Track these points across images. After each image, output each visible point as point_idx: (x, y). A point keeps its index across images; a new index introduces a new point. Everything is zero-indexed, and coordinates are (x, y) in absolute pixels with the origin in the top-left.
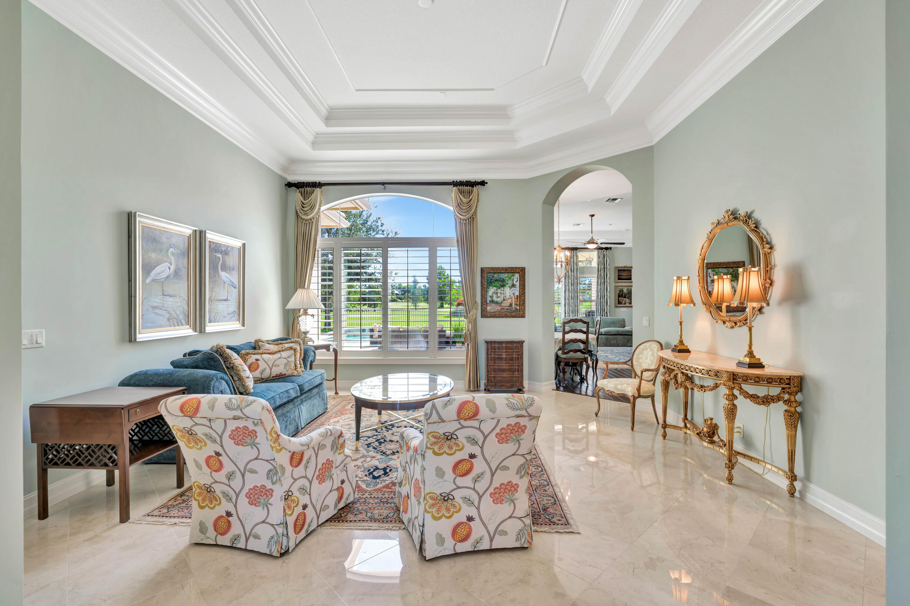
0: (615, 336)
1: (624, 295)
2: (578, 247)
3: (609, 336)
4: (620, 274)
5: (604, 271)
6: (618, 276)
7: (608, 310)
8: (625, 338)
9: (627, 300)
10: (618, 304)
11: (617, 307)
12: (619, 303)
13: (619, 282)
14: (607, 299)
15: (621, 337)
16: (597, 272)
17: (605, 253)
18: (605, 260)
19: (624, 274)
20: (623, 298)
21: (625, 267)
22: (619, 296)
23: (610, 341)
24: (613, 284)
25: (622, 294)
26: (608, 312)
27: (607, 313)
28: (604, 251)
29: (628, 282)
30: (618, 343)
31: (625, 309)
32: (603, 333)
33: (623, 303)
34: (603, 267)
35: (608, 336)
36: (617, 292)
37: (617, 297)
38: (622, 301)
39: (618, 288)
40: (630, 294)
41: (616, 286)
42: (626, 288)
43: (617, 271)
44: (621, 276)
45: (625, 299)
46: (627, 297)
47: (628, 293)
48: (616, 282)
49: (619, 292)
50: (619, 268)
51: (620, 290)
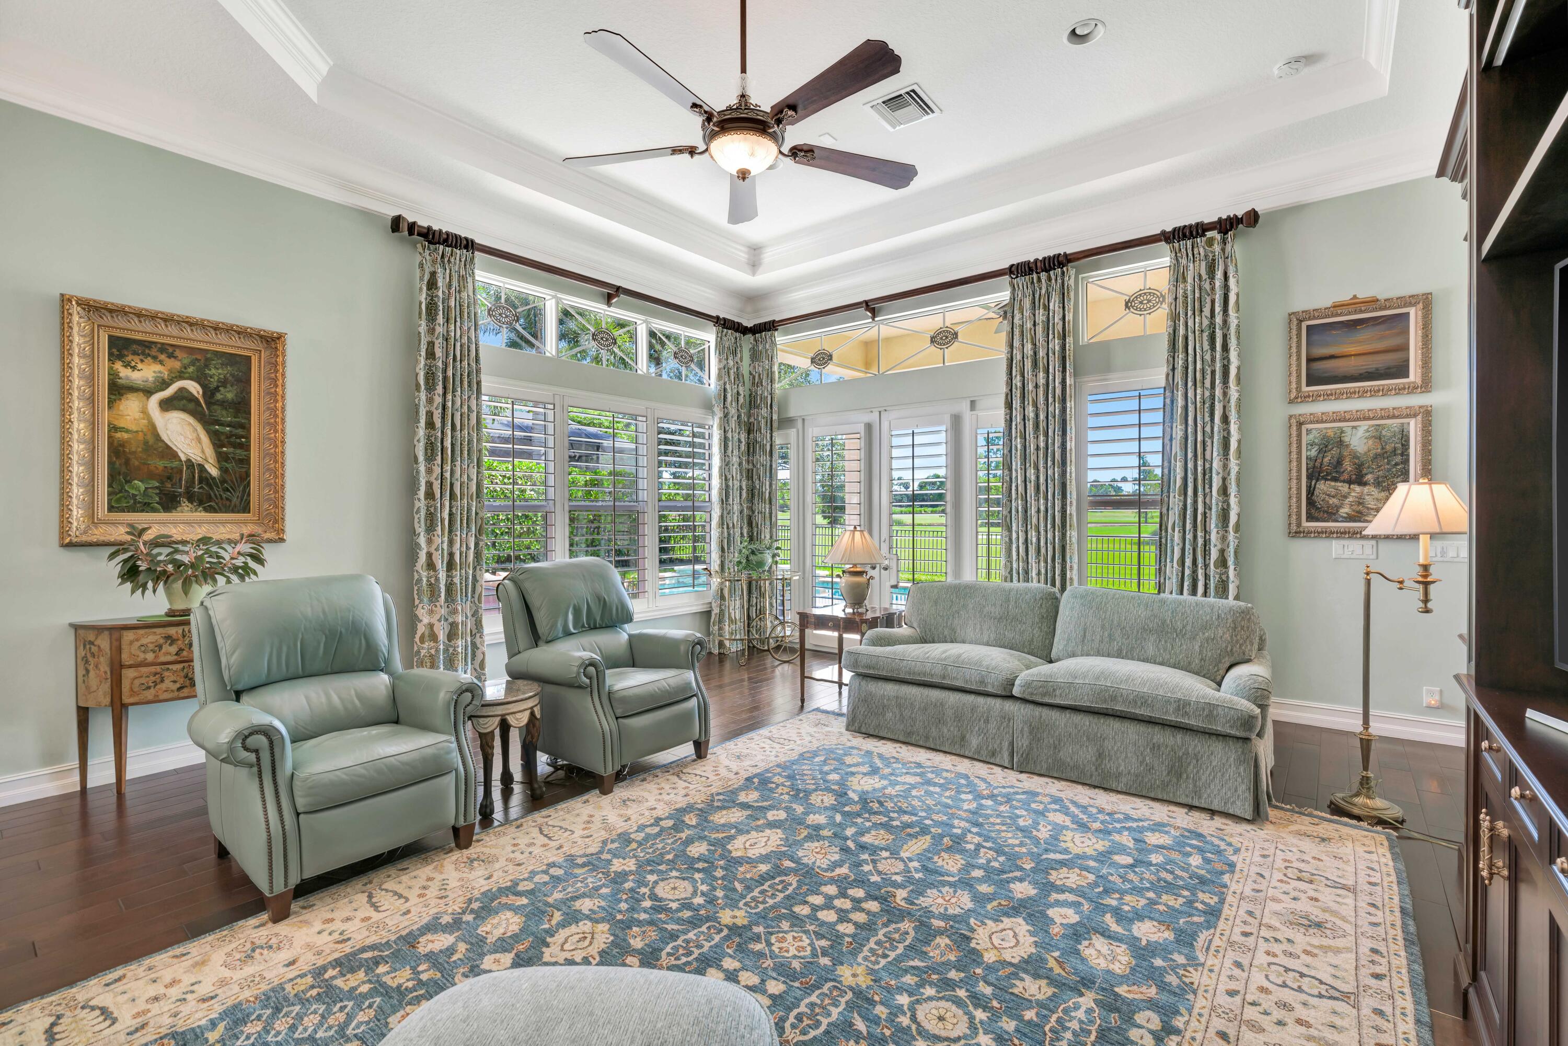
1: (1348, 466)
2: (1070, 250)
3: (1055, 714)
4: (1325, 350)
5: (1213, 348)
6: (1310, 360)
7: (1231, 549)
8: (1155, 748)
10: (1310, 518)
11: (1297, 533)
12: (1316, 510)
13: (1316, 398)
14: (1224, 492)
15: (1132, 731)
17: (1217, 247)
19: (1352, 349)
20: (1344, 488)
21: (1355, 304)
22: (1315, 474)
23: (1056, 748)
24: (1274, 413)
25: (1339, 463)
26: (1230, 563)
27: (1222, 563)
28: (1210, 242)
29: (1375, 393)
30: (1110, 765)
32: (1016, 691)
33: (1345, 511)
34: (1201, 322)
35: (1045, 712)
36: (1299, 453)
37: (1299, 479)
38: (1333, 501)
39: (1309, 431)
40: (1398, 459)
41: (1291, 416)
42: (1364, 425)
43: (1299, 335)
44: (1332, 357)
45: (1358, 489)
46: (1369, 477)
47: (1376, 456)
48: (1293, 396)
49: (1313, 453)
50: (1315, 318)
51: (1324, 437)
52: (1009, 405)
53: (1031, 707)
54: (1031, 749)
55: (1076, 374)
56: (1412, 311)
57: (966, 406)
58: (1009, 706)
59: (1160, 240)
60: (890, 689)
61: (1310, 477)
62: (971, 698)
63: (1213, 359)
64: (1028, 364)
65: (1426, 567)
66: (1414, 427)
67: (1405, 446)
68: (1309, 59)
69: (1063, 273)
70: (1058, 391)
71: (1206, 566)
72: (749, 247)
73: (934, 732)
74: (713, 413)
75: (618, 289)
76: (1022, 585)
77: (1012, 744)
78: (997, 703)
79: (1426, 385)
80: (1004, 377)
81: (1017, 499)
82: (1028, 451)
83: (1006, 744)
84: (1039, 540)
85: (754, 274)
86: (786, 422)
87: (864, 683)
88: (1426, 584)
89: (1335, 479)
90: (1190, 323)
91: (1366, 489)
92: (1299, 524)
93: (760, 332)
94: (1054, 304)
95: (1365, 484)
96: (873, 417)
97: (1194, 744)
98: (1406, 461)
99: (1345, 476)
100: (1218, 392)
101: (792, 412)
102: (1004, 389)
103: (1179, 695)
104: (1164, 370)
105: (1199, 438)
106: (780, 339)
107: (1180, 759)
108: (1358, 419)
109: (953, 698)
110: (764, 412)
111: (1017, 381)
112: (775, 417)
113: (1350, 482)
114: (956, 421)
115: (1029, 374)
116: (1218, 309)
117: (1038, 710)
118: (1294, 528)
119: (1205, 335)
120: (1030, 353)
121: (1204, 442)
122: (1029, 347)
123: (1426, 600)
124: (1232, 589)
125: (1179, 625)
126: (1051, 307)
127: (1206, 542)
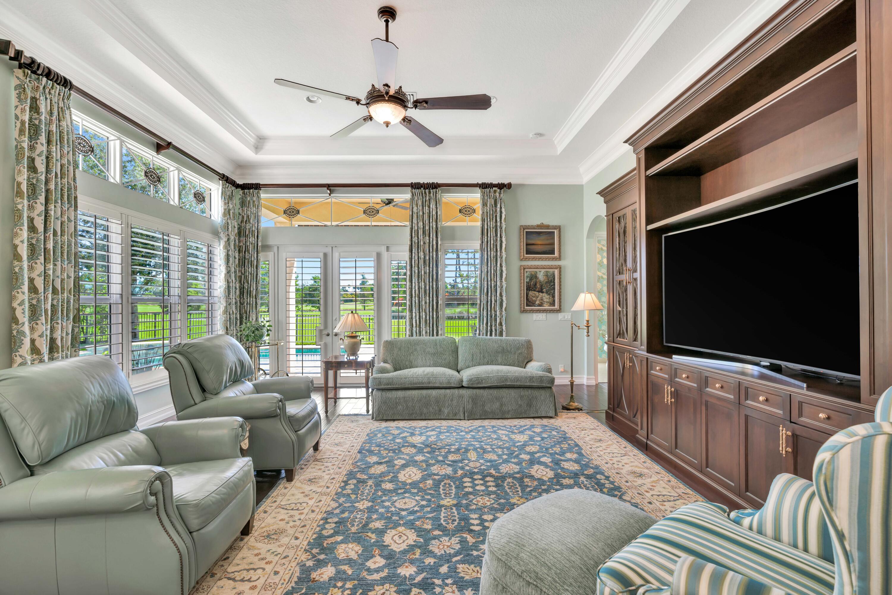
0: (495, 392)
1: (538, 286)
2: (440, 182)
3: (482, 391)
4: (530, 242)
5: (496, 235)
6: (527, 245)
7: (504, 318)
8: (522, 397)
9: (546, 297)
10: (527, 305)
11: (523, 311)
12: (530, 302)
13: (529, 259)
14: (501, 295)
15: (513, 393)
16: (480, 236)
17: (497, 194)
18: (498, 210)
19: (539, 242)
20: (537, 294)
21: (541, 226)
22: (529, 288)
23: (483, 406)
24: (516, 264)
25: (536, 284)
26: (503, 324)
27: (501, 324)
28: (495, 192)
29: (546, 259)
30: (505, 408)
31: (541, 316)
32: (464, 384)
33: (537, 302)
34: (492, 224)
35: (478, 391)
36: (524, 280)
37: (524, 290)
38: (534, 299)
39: (527, 272)
40: (552, 284)
41: (521, 266)
42: (543, 271)
43: (523, 234)
44: (533, 244)
45: (541, 294)
46: (544, 290)
47: (546, 282)
48: (522, 258)
49: (528, 280)
50: (528, 229)
51: (531, 274)
52: (411, 251)
53: (471, 390)
54: (473, 408)
55: (441, 240)
56: (556, 231)
57: (383, 249)
58: (462, 392)
59: (477, 186)
60: (400, 394)
61: (527, 290)
62: (443, 391)
63: (497, 240)
64: (421, 232)
65: (588, 321)
66: (556, 272)
67: (554, 279)
68: (541, 135)
69: (436, 191)
70: (435, 247)
71: (495, 325)
72: (258, 136)
73: (425, 410)
74: (219, 238)
75: (169, 144)
76: (418, 337)
77: (464, 408)
78: (456, 391)
79: (559, 258)
80: (409, 237)
81: (415, 297)
82: (420, 274)
83: (461, 409)
84: (426, 317)
85: (256, 153)
86: (266, 247)
87: (384, 393)
88: (588, 327)
89: (535, 291)
90: (489, 224)
91: (544, 294)
92: (524, 308)
93: (249, 189)
94: (433, 206)
95: (543, 292)
96: (328, 250)
97: (536, 393)
98: (554, 285)
99: (537, 290)
100: (499, 254)
101: (271, 241)
102: (409, 243)
103: (529, 374)
104: (479, 242)
105: (492, 272)
106: (263, 195)
107: (530, 400)
108: (541, 269)
109: (434, 392)
110: (252, 239)
111: (415, 239)
112: (260, 244)
113: (539, 292)
114: (379, 256)
115: (421, 237)
116: (498, 220)
117: (475, 391)
118: (523, 309)
119: (494, 229)
120: (422, 227)
121: (494, 274)
122: (421, 224)
123: (588, 332)
124: (504, 333)
125: (509, 349)
126: (431, 207)
127: (496, 315)
